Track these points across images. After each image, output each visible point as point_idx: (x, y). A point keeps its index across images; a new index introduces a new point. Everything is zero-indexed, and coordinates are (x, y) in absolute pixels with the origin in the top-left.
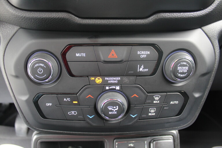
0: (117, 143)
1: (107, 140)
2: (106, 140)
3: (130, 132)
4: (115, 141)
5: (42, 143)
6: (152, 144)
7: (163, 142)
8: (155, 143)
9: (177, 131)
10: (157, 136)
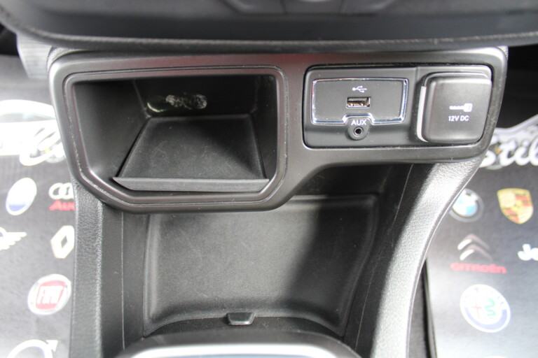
0: (315, 82)
1: (284, 72)
2: (281, 74)
3: (371, 42)
4: (309, 75)
5: (78, 85)
6: (423, 90)
7: (462, 84)
8: (436, 86)
9: (505, 49)
10: (444, 64)
